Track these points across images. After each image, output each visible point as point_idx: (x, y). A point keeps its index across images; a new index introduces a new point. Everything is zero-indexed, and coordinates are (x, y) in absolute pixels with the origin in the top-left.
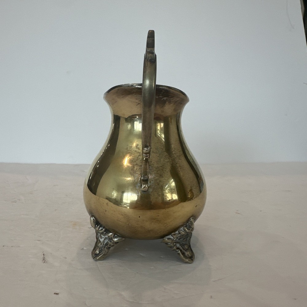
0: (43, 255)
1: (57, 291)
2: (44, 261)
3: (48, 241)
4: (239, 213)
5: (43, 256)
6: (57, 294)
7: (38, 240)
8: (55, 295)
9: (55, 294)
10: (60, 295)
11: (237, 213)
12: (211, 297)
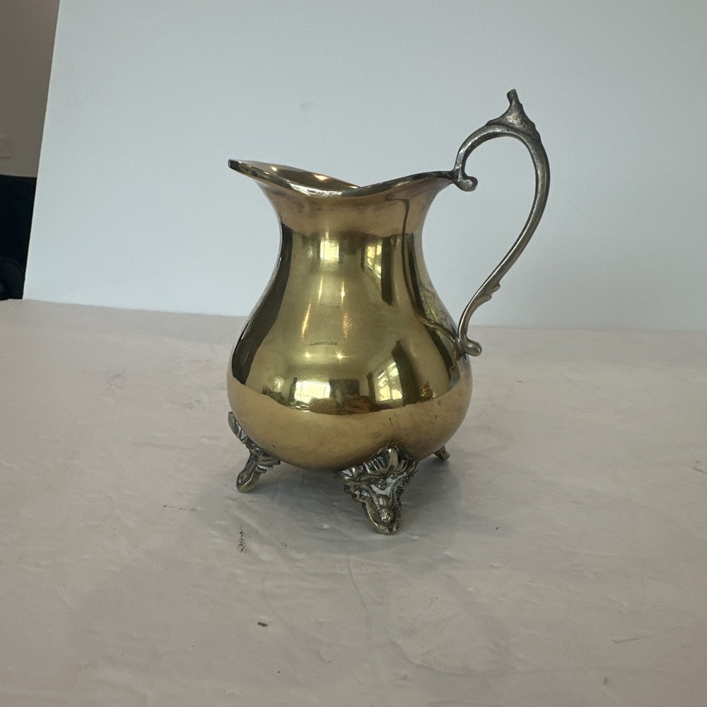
0: (241, 533)
1: (264, 619)
2: (241, 547)
3: (251, 501)
4: (701, 471)
5: (240, 535)
6: (264, 625)
7: (231, 499)
8: (261, 626)
9: (259, 624)
10: (268, 628)
11: (696, 469)
12: (606, 681)
